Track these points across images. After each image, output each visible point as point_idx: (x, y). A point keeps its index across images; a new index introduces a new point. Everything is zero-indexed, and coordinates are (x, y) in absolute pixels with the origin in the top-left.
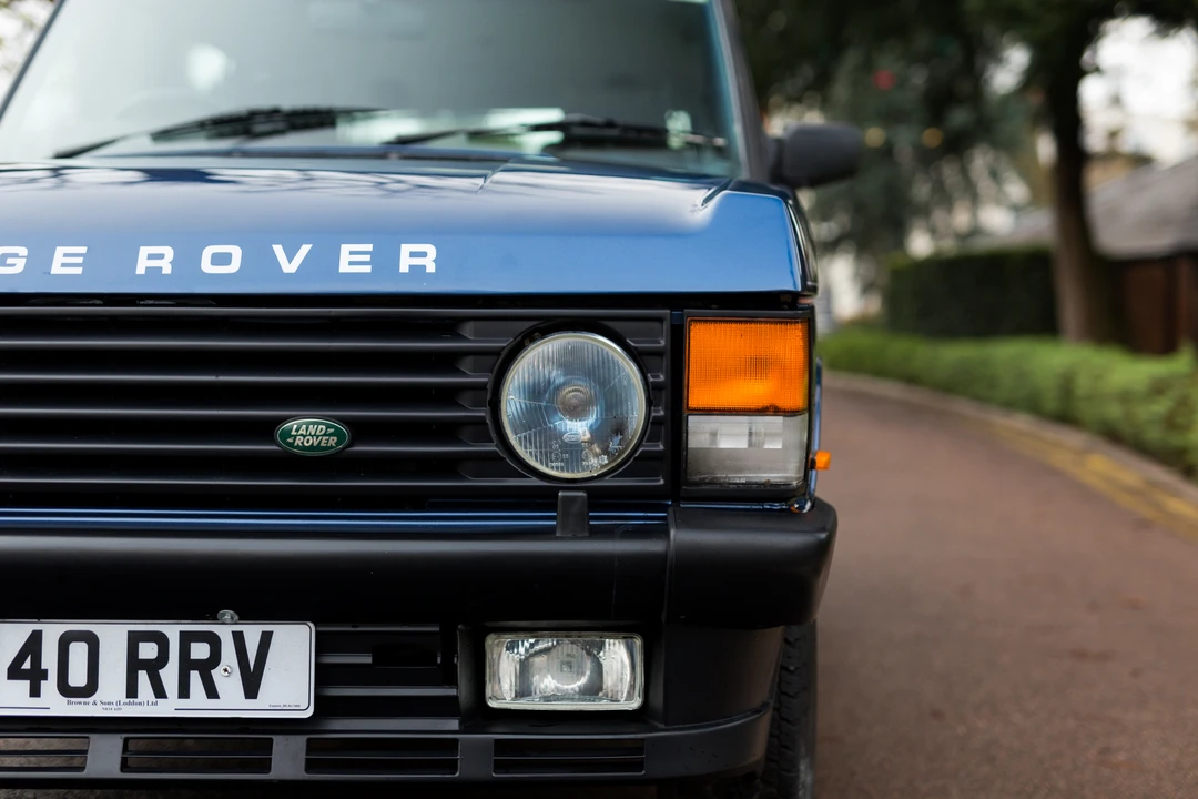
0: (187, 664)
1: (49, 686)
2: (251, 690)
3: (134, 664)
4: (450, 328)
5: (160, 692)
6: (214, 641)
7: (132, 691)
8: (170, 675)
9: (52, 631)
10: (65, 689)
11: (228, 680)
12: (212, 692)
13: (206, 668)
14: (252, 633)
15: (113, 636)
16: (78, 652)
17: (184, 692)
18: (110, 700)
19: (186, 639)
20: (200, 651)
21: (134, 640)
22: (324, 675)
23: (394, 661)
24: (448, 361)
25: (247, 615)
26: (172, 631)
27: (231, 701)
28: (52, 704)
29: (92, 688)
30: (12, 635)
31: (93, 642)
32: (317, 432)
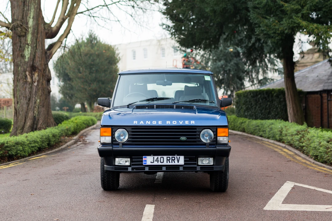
0: (172, 160)
1: (159, 162)
2: (178, 162)
3: (167, 160)
4: (195, 129)
5: (170, 162)
6: (175, 158)
7: (167, 162)
8: (171, 161)
9: (159, 157)
10: (161, 162)
11: (176, 161)
12: (174, 162)
14: (178, 157)
15: (165, 157)
16: (162, 159)
17: (172, 162)
18: (165, 163)
19: (172, 157)
20: (173, 159)
21: (167, 157)
23: (192, 159)
24: (195, 132)
25: (178, 155)
26: (171, 157)
27: (176, 163)
28: (160, 164)
29: (163, 162)
30: (156, 157)
31: (163, 158)
32: (183, 138)
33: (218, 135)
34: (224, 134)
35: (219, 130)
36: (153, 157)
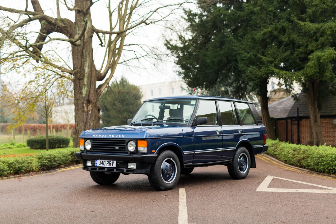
0: (110, 163)
3: (107, 163)
4: (125, 141)
8: (109, 164)
9: (103, 161)
10: (104, 165)
11: (112, 165)
13: (110, 164)
14: (113, 161)
15: (106, 161)
18: (106, 166)
21: (107, 161)
22: (117, 165)
23: (121, 164)
24: (124, 143)
25: (113, 160)
26: (109, 161)
28: (103, 166)
29: (105, 165)
30: (102, 161)
31: (105, 161)
32: (117, 148)
33: (139, 146)
34: (142, 145)
35: (139, 142)
36: (100, 161)
